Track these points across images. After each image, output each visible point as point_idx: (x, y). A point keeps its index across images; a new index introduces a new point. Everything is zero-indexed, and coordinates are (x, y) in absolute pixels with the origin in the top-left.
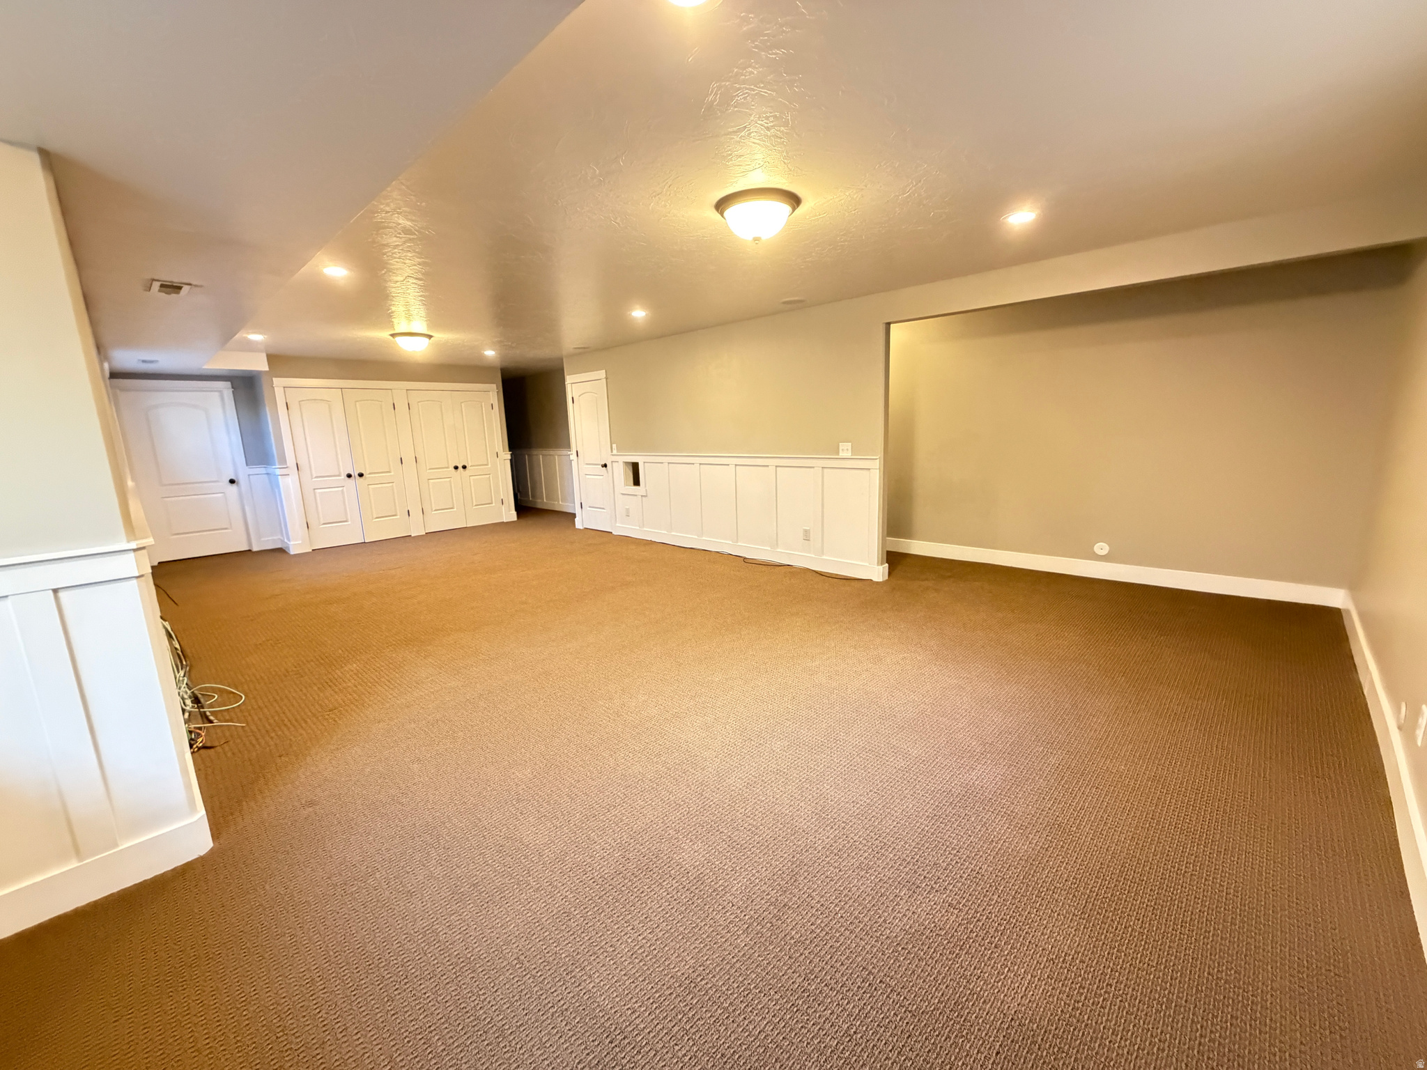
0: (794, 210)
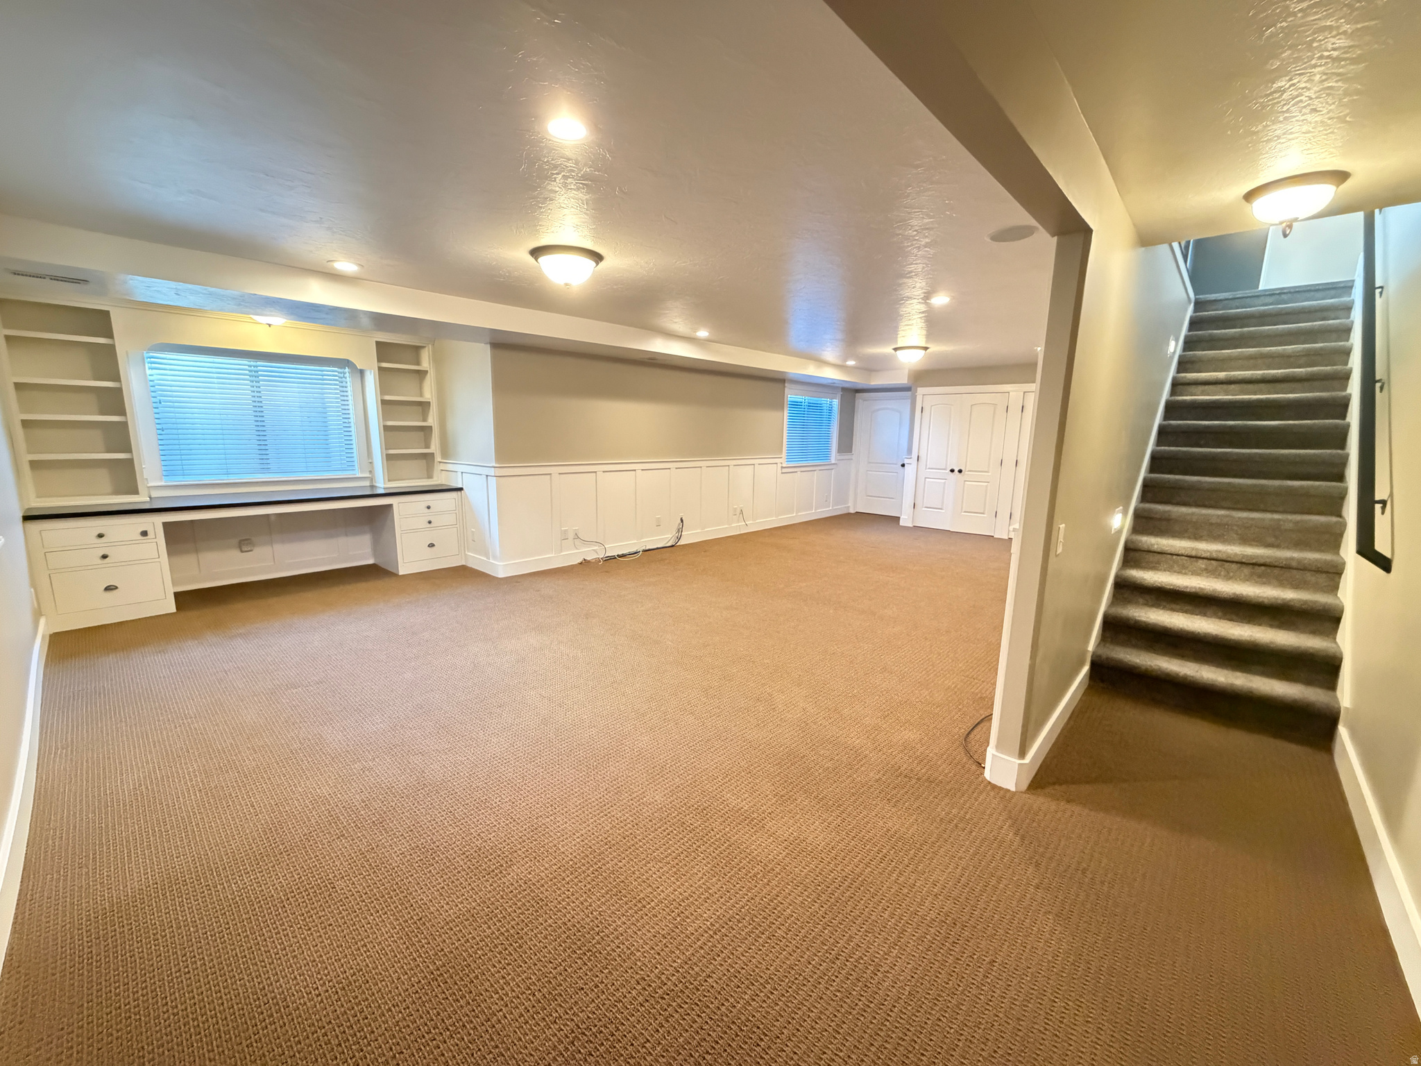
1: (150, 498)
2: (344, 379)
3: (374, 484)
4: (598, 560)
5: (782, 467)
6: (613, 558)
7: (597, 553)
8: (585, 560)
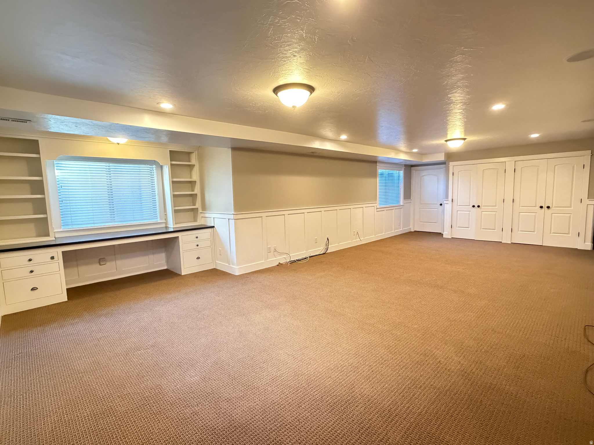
0: (311, 93)
1: (55, 238)
2: (152, 171)
3: (168, 226)
4: (287, 263)
5: (377, 208)
6: (294, 261)
7: (286, 259)
8: (279, 263)
